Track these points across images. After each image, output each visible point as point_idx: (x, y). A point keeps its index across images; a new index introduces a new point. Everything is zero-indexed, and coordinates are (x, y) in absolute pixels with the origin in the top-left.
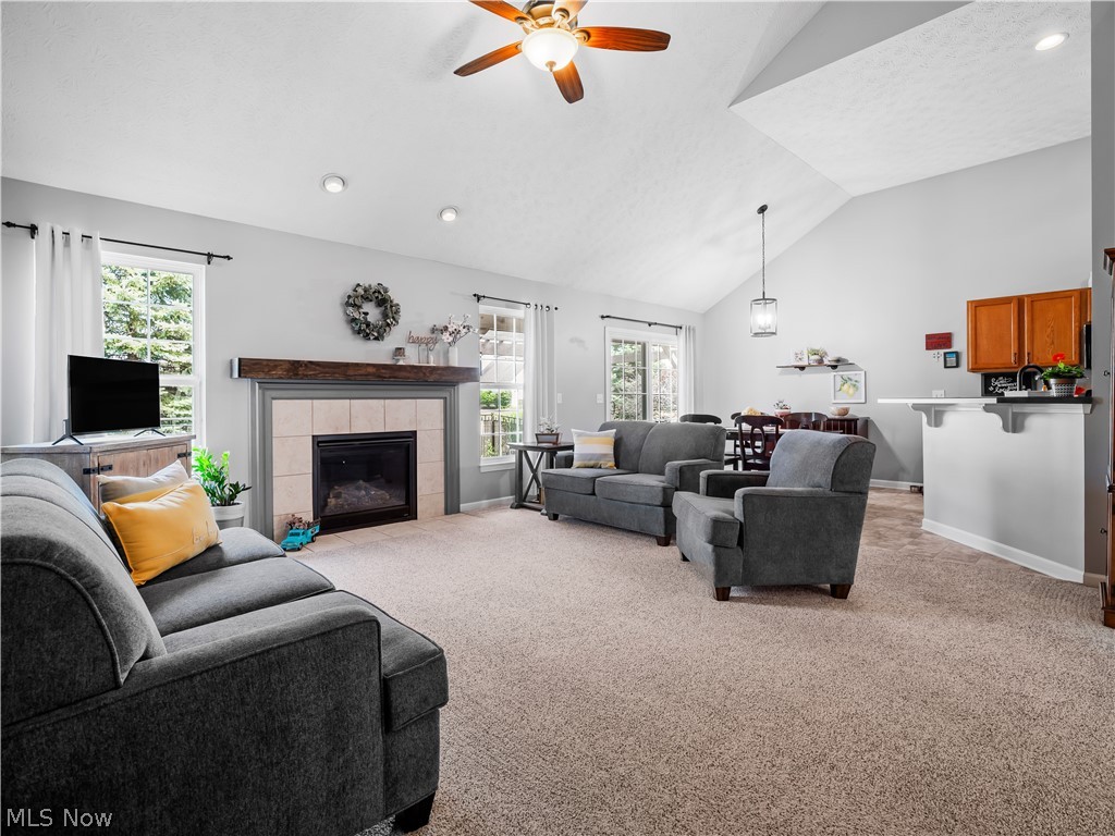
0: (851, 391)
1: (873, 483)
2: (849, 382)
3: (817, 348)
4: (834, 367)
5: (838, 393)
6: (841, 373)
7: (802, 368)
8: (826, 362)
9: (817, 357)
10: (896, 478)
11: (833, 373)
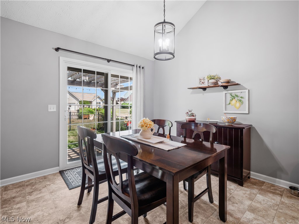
0: (238, 104)
1: (254, 175)
2: (236, 98)
3: (213, 74)
4: (225, 87)
5: (228, 106)
6: (231, 91)
7: (204, 89)
8: (220, 84)
9: (213, 81)
10: (274, 175)
11: (225, 92)
